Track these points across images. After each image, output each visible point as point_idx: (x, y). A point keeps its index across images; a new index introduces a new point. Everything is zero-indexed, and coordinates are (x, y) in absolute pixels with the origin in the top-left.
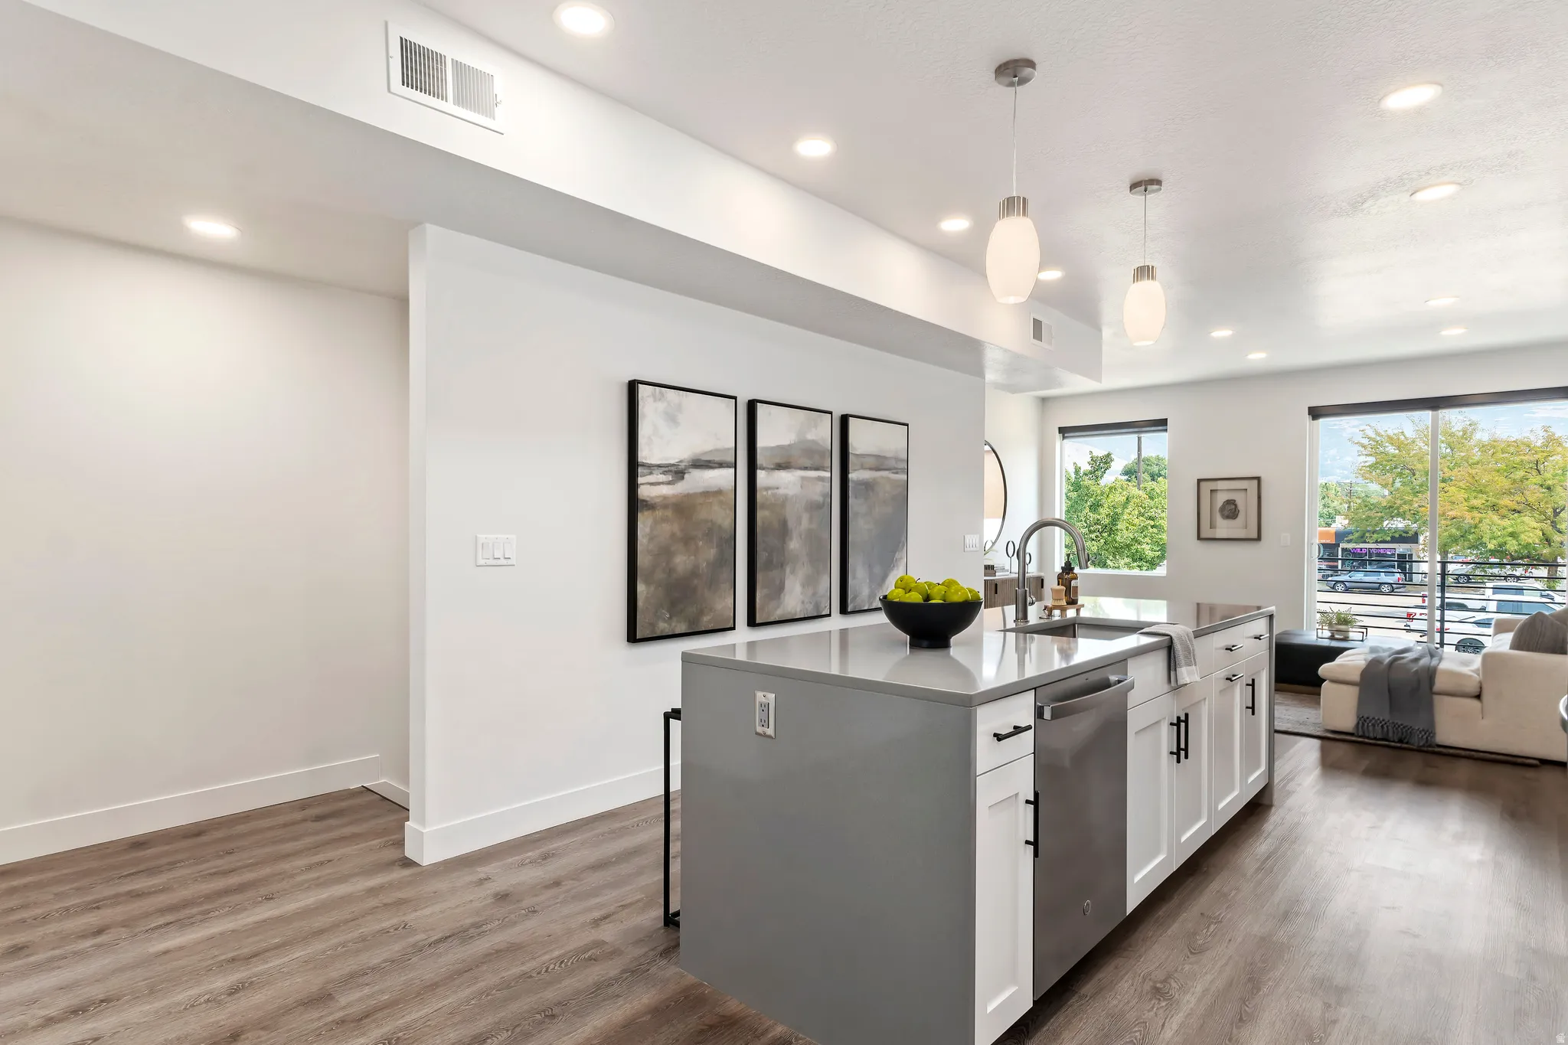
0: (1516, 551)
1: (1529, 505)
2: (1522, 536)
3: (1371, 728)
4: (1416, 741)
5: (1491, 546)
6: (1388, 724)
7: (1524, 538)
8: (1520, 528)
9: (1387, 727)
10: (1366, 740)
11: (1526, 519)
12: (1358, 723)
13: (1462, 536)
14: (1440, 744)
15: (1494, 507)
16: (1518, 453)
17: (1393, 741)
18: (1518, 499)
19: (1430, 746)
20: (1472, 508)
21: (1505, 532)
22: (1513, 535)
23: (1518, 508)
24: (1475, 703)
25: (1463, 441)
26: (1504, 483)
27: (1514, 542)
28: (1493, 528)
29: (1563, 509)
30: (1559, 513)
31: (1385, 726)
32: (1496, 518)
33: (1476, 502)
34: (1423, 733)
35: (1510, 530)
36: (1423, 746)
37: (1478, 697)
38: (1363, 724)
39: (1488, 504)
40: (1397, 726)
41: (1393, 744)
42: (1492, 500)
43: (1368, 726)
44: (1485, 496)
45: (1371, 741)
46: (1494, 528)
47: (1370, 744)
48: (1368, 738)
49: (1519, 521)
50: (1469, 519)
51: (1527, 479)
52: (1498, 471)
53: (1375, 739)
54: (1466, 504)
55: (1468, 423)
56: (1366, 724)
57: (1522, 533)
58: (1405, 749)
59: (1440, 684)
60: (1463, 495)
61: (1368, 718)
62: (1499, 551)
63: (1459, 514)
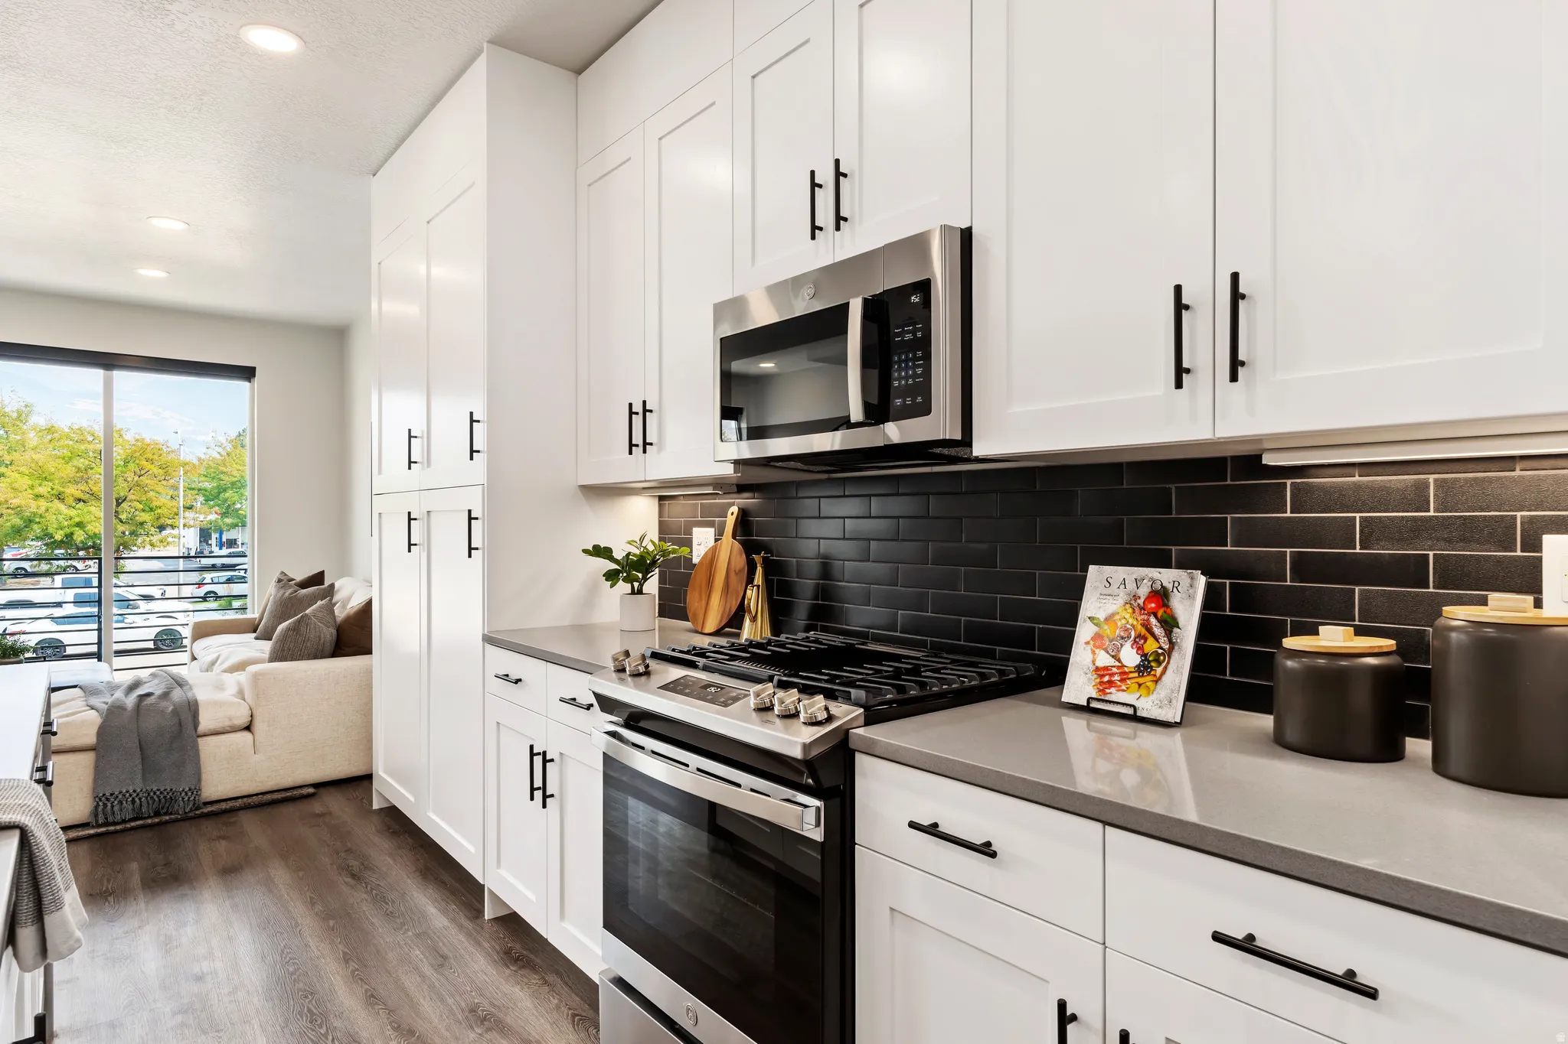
0: (82, 542)
1: (92, 494)
2: (89, 527)
3: (116, 808)
4: (180, 807)
5: (58, 537)
6: (141, 795)
7: (91, 528)
8: (87, 519)
9: (140, 799)
10: (112, 828)
11: (92, 509)
12: (96, 807)
13: (26, 527)
14: (208, 800)
15: (60, 497)
16: (82, 441)
17: (149, 817)
18: (82, 488)
19: (198, 808)
20: (38, 496)
21: (72, 522)
22: (80, 525)
23: (83, 498)
24: (247, 735)
25: (18, 423)
26: (69, 471)
27: (82, 532)
28: (58, 517)
29: (125, 500)
30: (122, 503)
31: (137, 799)
32: (62, 507)
33: (43, 490)
34: (190, 794)
35: (77, 520)
36: (191, 811)
37: (248, 728)
38: (105, 805)
39: (54, 492)
40: (152, 794)
41: (149, 821)
42: (58, 488)
43: (112, 806)
44: (50, 484)
45: (118, 827)
46: (61, 518)
47: (116, 832)
48: (114, 824)
49: (85, 511)
50: (34, 507)
51: (92, 469)
52: (63, 458)
53: (124, 821)
54: (31, 491)
55: (23, 404)
56: (109, 805)
57: (88, 522)
58: (167, 822)
59: (206, 722)
60: (26, 481)
61: (111, 795)
62: (68, 541)
63: (23, 503)
